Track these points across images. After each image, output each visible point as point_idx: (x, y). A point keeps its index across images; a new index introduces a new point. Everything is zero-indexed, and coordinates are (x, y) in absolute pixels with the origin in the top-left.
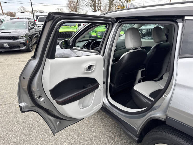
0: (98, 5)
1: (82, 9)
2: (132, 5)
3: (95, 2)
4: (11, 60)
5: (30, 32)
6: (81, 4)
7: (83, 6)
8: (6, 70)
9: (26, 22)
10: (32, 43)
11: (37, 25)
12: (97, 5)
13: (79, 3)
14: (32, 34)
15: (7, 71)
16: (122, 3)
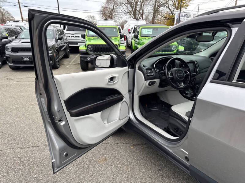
0: (140, 12)
1: (119, 17)
2: (184, 13)
3: (136, 9)
4: (32, 78)
5: (57, 43)
6: (118, 11)
7: (120, 13)
8: (26, 92)
9: (53, 30)
10: (60, 57)
11: (65, 34)
12: (137, 12)
13: (115, 9)
14: (60, 45)
15: (28, 94)
16: (171, 11)
